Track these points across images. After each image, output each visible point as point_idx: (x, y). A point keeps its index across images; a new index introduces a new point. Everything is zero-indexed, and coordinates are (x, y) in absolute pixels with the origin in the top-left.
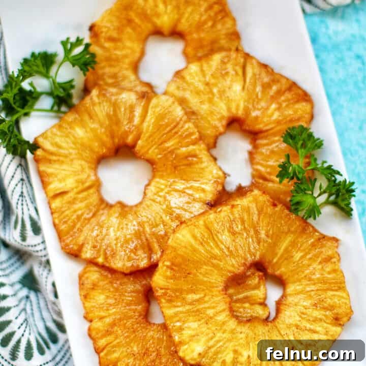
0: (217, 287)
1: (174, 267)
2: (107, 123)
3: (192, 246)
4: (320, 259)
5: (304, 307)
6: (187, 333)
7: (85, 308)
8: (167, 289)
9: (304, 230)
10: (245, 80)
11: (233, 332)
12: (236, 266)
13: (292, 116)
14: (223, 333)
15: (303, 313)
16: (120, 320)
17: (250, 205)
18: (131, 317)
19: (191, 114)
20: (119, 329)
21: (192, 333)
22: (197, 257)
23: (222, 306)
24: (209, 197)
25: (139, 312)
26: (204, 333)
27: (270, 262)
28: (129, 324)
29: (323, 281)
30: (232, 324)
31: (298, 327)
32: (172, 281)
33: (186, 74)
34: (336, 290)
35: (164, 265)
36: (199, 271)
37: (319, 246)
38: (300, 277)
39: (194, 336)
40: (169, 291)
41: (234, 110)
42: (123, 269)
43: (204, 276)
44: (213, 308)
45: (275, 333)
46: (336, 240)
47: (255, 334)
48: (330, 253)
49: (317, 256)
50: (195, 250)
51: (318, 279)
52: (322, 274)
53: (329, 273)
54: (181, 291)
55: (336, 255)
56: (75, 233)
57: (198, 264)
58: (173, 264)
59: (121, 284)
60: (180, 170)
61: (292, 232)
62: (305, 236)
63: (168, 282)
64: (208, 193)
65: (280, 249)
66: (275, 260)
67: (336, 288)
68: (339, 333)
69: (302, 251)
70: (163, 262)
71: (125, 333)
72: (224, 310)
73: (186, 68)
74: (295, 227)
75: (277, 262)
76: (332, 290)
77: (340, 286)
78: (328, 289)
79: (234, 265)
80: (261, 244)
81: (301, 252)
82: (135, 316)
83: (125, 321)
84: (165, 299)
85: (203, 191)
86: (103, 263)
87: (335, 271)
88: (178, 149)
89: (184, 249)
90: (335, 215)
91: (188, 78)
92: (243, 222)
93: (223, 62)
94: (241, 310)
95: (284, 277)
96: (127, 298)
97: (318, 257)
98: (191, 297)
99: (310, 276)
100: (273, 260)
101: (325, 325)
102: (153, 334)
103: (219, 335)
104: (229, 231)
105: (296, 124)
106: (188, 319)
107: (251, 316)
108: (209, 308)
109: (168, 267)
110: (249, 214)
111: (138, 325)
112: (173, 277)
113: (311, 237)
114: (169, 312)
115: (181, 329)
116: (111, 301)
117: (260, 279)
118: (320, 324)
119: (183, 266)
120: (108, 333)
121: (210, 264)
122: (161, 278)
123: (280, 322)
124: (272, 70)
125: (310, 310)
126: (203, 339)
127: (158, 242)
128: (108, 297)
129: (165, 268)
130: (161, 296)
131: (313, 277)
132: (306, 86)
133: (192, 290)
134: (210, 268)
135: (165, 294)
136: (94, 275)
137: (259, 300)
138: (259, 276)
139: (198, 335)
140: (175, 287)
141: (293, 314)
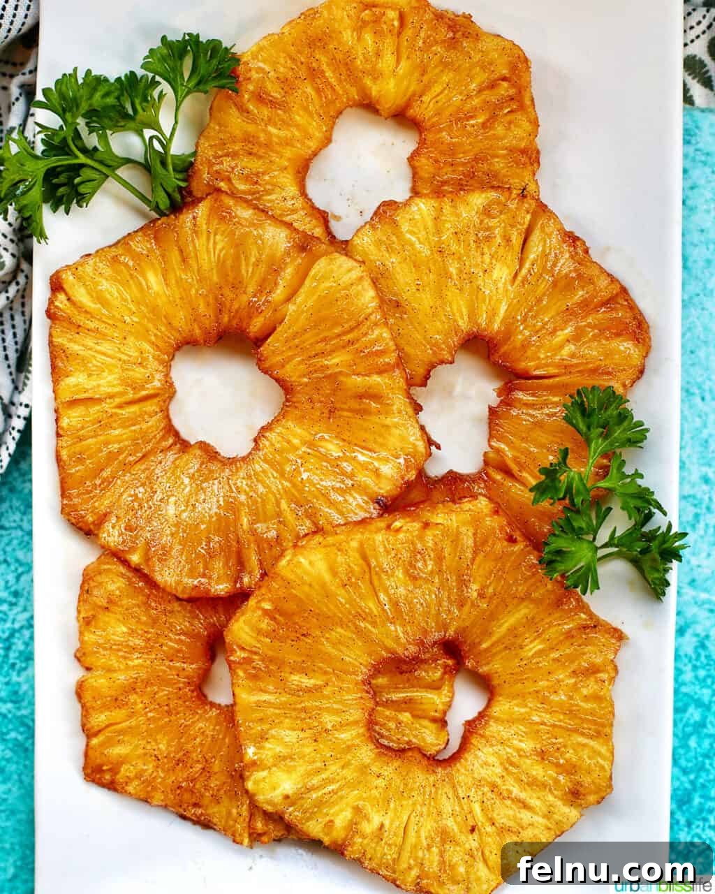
0: (354, 673)
1: (277, 616)
2: (215, 278)
3: (323, 585)
4: (574, 667)
5: (518, 750)
6: (272, 749)
7: (82, 641)
8: (255, 653)
9: (558, 603)
10: (522, 262)
11: (364, 769)
12: (403, 640)
13: (598, 363)
14: (343, 767)
15: (512, 764)
16: (148, 683)
17: (463, 529)
18: (169, 683)
19: (392, 305)
20: (139, 701)
21: (283, 751)
22: (329, 610)
23: (356, 714)
24: (386, 488)
25: (187, 677)
26: (305, 756)
27: (474, 645)
28: (162, 694)
29: (571, 712)
30: (366, 753)
31: (495, 790)
32: (268, 640)
33: (402, 219)
34: (591, 737)
35: (259, 608)
36: (327, 635)
37: (580, 642)
38: (527, 691)
39: (285, 758)
40: (256, 657)
41: (483, 320)
42: (176, 589)
43: (334, 645)
44: (337, 712)
45: (446, 790)
46: (618, 635)
47: (406, 785)
48: (598, 660)
49: (571, 659)
50: (328, 595)
51: (561, 704)
52: (571, 698)
53: (586, 698)
54: (281, 664)
55: (610, 668)
56: (95, 486)
57: (328, 622)
58: (277, 609)
59: (165, 612)
60: (340, 417)
61: (533, 601)
62: (557, 615)
63: (259, 641)
64: (384, 481)
65: (500, 626)
66: (484, 646)
67: (592, 732)
68: (574, 821)
69: (543, 641)
70: (259, 602)
71: (150, 711)
72: (356, 723)
73: (407, 204)
74: (542, 591)
75: (487, 650)
76: (583, 734)
77: (601, 728)
78: (575, 731)
79: (399, 638)
80: (466, 609)
81: (540, 643)
82: (179, 682)
83: (156, 688)
84: (245, 671)
85: (377, 472)
86: (139, 565)
87: (597, 698)
88: (348, 375)
89: (306, 588)
90: (631, 583)
91: (405, 227)
92: (439, 559)
93: (486, 212)
94: (392, 725)
95: (495, 682)
96: (170, 643)
97: (572, 662)
98: (297, 679)
99: (547, 694)
100: (480, 643)
101: (550, 798)
102: (204, 725)
103: (334, 768)
104: (406, 572)
105: (603, 382)
106: (281, 723)
107: (409, 742)
108: (328, 710)
109: (266, 612)
110: (457, 546)
111: (180, 702)
112: (273, 635)
113: (571, 619)
114: (247, 697)
115: (263, 737)
116: (138, 642)
117: (445, 673)
118: (541, 794)
119: (296, 619)
120: (117, 702)
121: (353, 628)
122: (247, 629)
123: (463, 771)
124: (586, 251)
125: (528, 761)
126: (302, 768)
127: (260, 551)
128: (132, 632)
129: (260, 613)
130: (239, 663)
131: (554, 698)
132: (645, 304)
133: (303, 668)
134: (350, 635)
135: (248, 661)
136: (114, 583)
137: (433, 714)
138: (446, 666)
139: (292, 759)
140: (270, 653)
141: (492, 760)
